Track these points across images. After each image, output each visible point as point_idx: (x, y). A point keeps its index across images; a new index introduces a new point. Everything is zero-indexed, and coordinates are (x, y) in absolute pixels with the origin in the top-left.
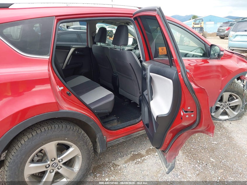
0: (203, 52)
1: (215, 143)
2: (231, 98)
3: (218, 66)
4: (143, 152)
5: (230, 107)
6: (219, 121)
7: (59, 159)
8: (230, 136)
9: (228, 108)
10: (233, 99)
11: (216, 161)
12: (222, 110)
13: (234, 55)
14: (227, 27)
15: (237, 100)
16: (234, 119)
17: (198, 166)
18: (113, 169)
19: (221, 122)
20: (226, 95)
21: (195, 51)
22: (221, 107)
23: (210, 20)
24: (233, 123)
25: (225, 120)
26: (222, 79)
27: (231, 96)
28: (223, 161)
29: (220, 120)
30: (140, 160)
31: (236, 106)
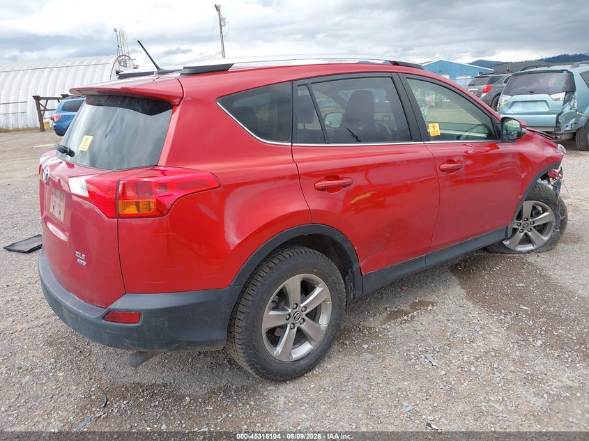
0: (487, 132)
1: (521, 285)
2: (535, 212)
3: (514, 155)
4: (406, 307)
5: (534, 227)
6: (517, 255)
7: (302, 305)
8: (543, 274)
9: (531, 230)
10: (538, 214)
11: (531, 308)
12: (522, 234)
13: (536, 135)
14: (485, 86)
15: (546, 214)
16: (544, 249)
17: (505, 317)
18: (367, 333)
19: (521, 255)
20: (527, 206)
21: (475, 130)
22: (520, 228)
23: (440, 71)
24: (542, 255)
25: (529, 252)
26: (523, 175)
27: (534, 208)
28: (542, 308)
29: (520, 253)
30: (406, 318)
31: (545, 225)
